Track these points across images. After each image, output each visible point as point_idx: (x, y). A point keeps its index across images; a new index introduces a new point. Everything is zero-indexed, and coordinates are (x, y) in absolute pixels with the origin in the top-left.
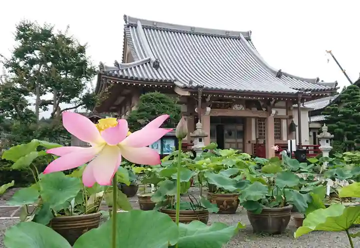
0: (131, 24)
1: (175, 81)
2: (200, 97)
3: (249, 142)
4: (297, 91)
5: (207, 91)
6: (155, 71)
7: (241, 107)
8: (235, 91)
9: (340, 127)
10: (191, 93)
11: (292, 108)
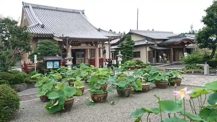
0: (26, 6)
1: (53, 34)
2: (67, 42)
3: (87, 59)
4: (108, 38)
5: (70, 39)
6: (42, 29)
7: (85, 44)
8: (83, 38)
9: (125, 51)
10: (63, 40)
11: (104, 44)
